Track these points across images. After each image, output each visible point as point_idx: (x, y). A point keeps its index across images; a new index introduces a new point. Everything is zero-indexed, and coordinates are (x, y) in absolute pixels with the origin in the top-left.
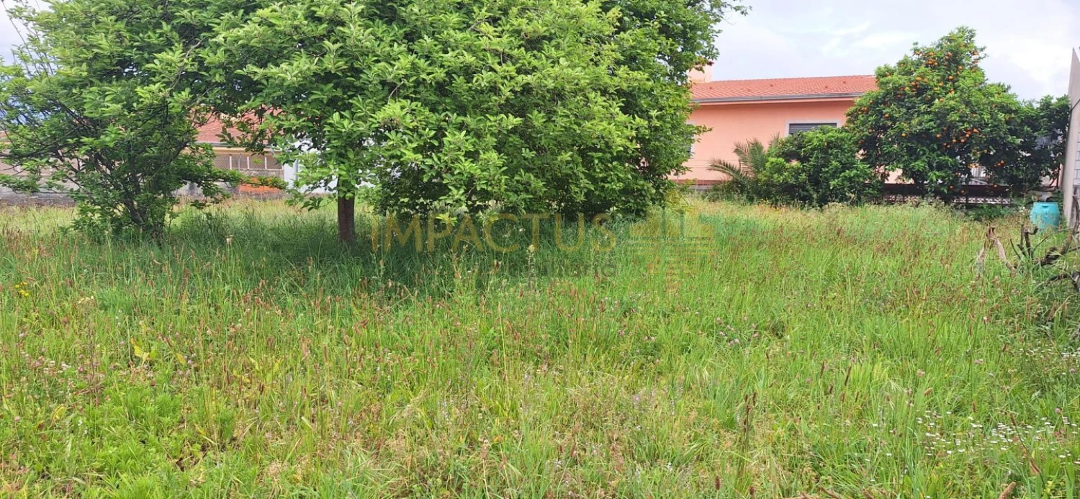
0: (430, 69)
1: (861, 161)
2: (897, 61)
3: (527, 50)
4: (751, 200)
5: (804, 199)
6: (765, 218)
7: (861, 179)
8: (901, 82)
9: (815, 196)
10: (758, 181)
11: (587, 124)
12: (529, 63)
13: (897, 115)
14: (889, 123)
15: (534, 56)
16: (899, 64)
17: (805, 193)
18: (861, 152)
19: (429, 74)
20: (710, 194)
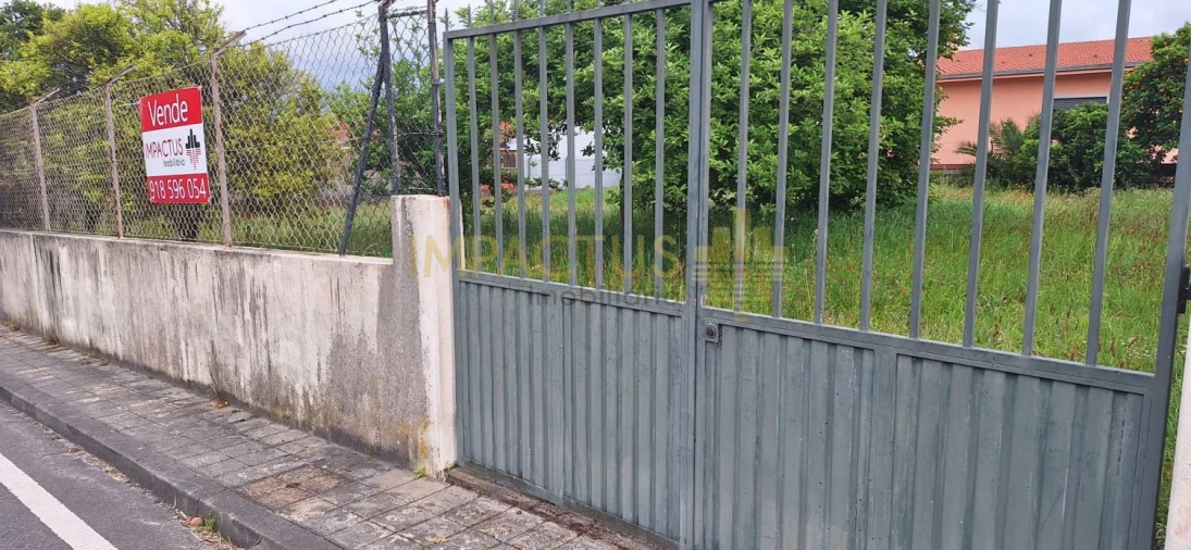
0: (722, 90)
1: (1131, 140)
2: (1177, 29)
3: (799, 67)
4: (1004, 185)
5: (1064, 183)
6: (1019, 204)
7: (1131, 161)
8: (1179, 53)
9: (1077, 179)
10: (1012, 165)
11: (850, 127)
12: (802, 78)
13: (1173, 91)
14: (1165, 99)
15: (805, 71)
16: (1179, 32)
17: (1067, 177)
18: (1133, 129)
19: (722, 94)
20: (957, 180)
